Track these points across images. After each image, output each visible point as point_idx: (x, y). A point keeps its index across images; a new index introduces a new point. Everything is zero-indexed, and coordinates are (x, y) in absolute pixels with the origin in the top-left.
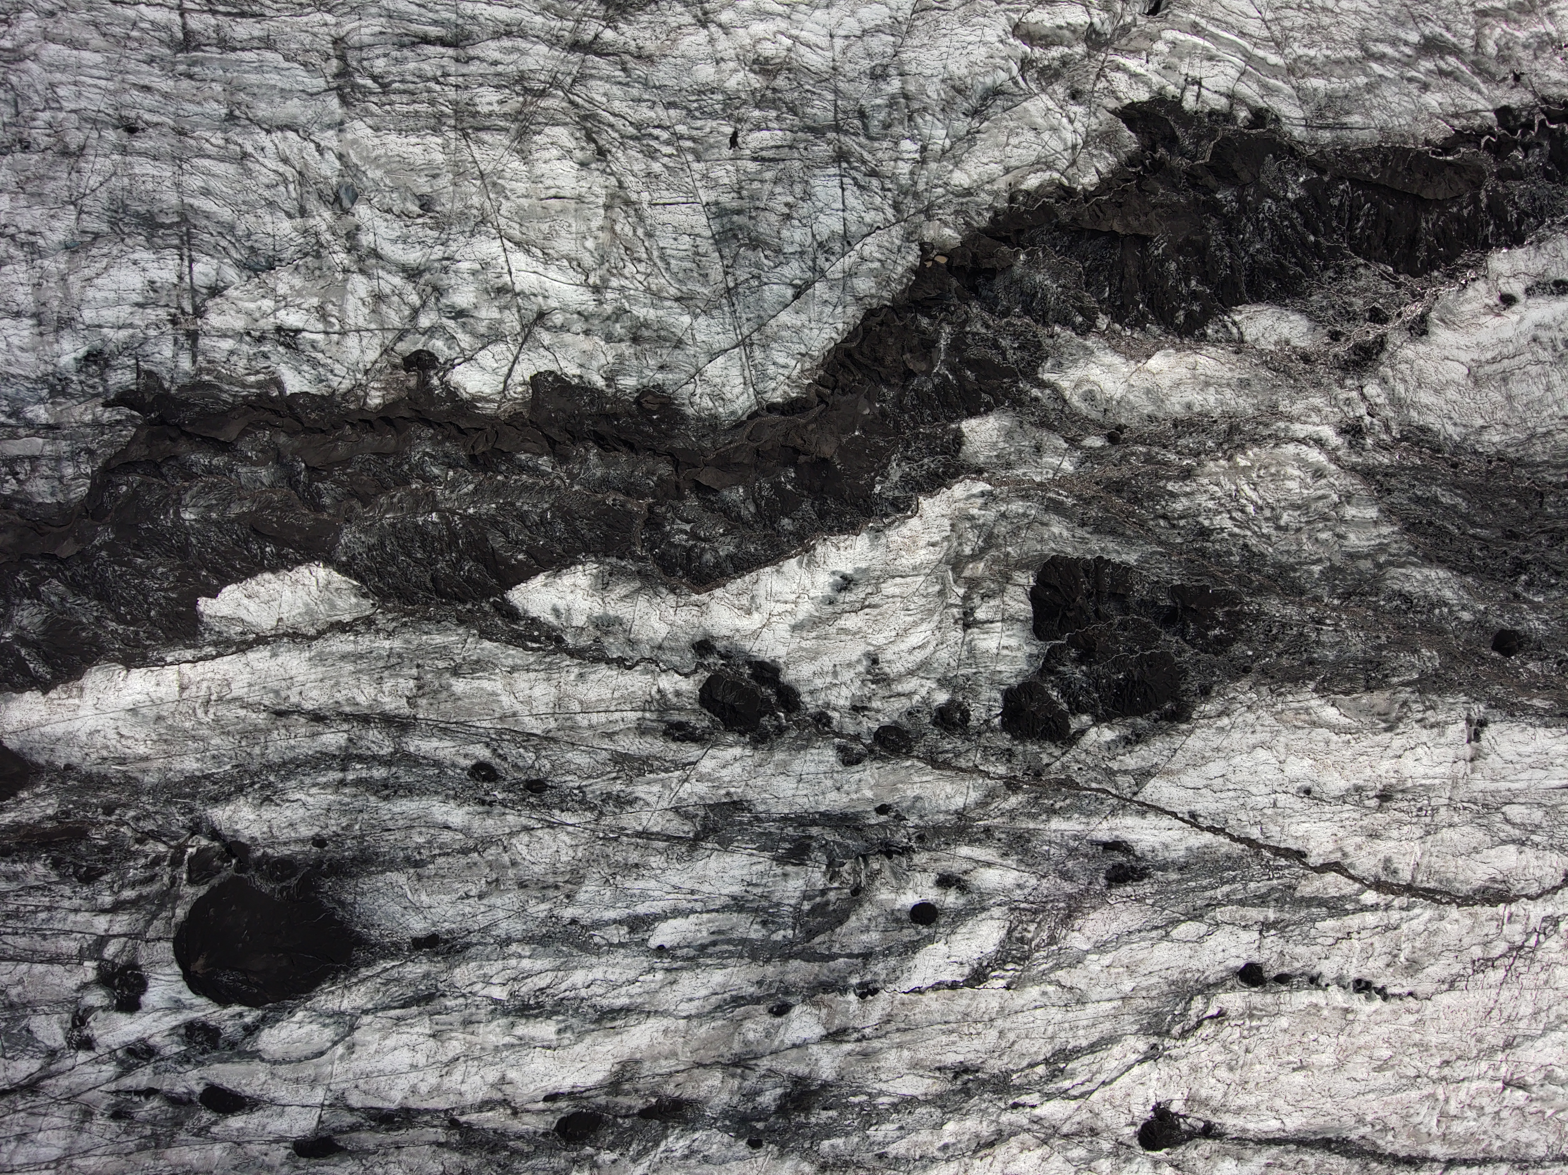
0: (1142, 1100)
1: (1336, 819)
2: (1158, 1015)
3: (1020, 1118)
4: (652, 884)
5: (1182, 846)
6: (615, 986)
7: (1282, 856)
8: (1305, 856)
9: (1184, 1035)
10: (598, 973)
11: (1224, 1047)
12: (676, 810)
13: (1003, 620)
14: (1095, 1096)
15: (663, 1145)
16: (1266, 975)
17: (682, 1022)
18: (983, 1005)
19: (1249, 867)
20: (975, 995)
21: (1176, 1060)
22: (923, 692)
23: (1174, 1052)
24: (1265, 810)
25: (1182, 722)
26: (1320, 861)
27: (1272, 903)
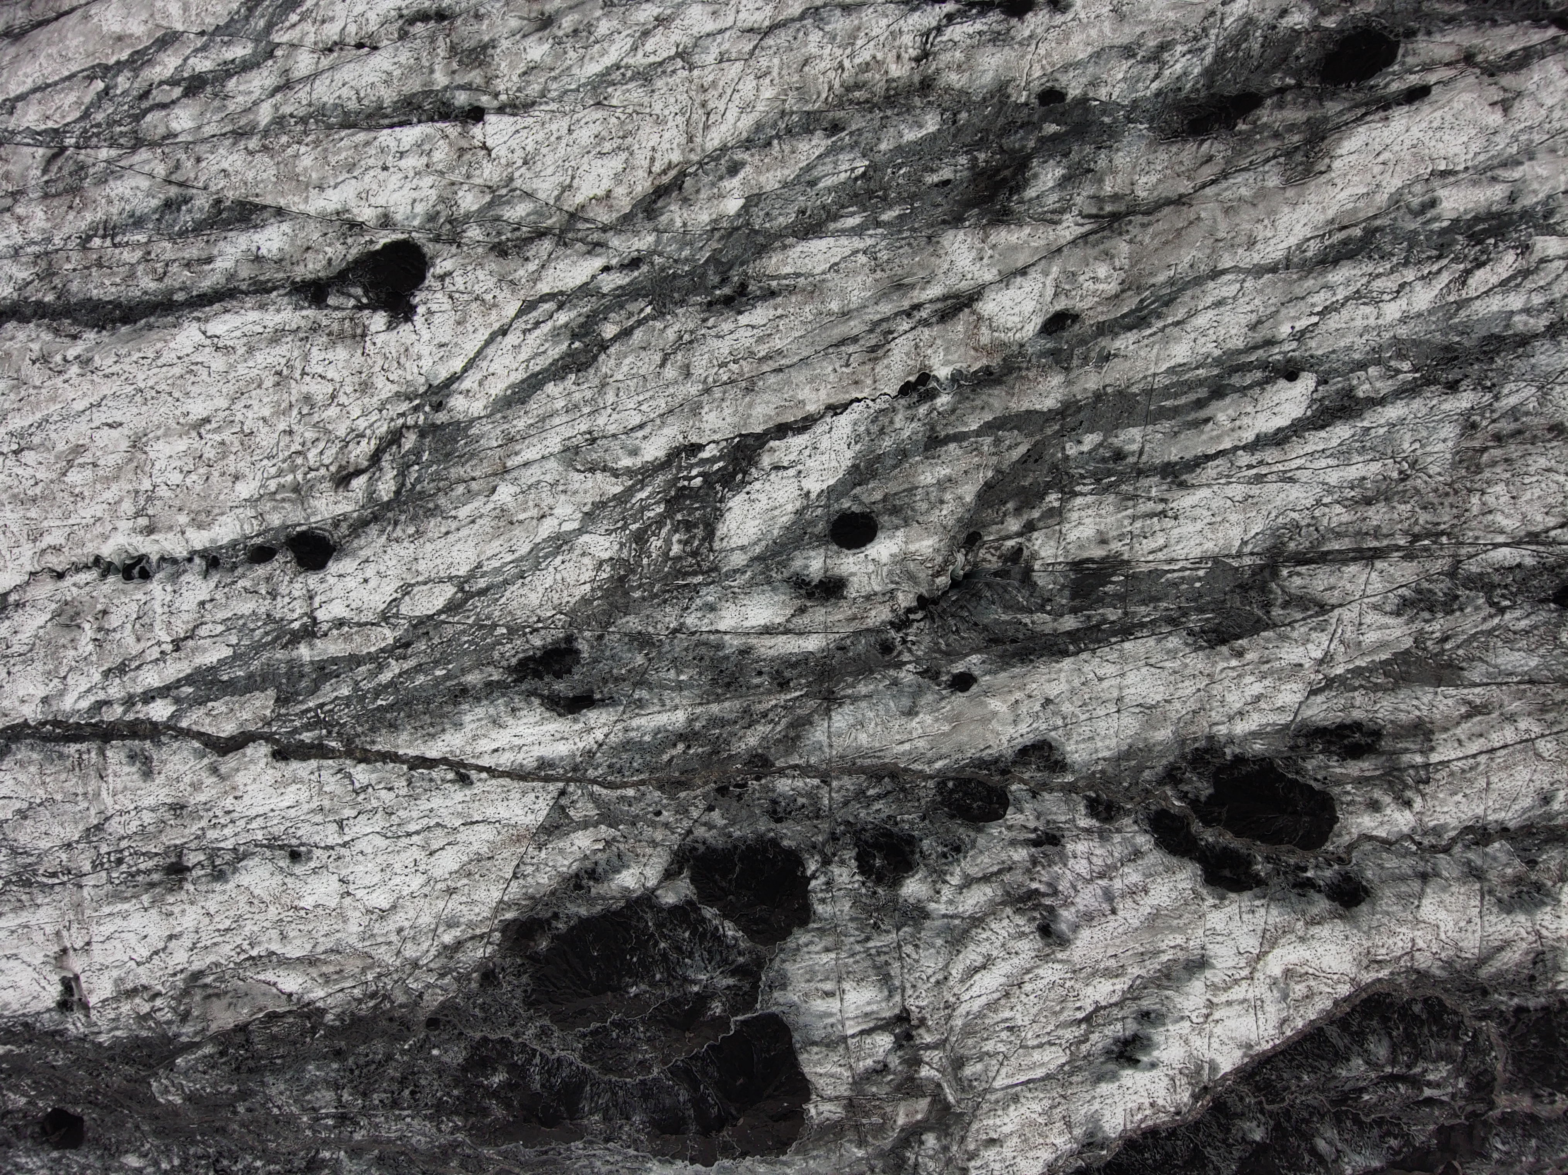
0: (436, 317)
1: (242, 821)
3: (623, 245)
4: (1333, 478)
6: (1357, 295)
7: (309, 745)
8: (274, 753)
9: (395, 436)
10: (1392, 311)
11: (326, 430)
12: (1323, 608)
13: (844, 1039)
15: (1208, 56)
16: (290, 555)
17: (1226, 262)
18: (727, 409)
19: (358, 717)
20: (744, 425)
21: (398, 393)
22: (947, 892)
23: (405, 404)
24: (353, 813)
25: (515, 920)
26: (249, 750)
27: (307, 669)
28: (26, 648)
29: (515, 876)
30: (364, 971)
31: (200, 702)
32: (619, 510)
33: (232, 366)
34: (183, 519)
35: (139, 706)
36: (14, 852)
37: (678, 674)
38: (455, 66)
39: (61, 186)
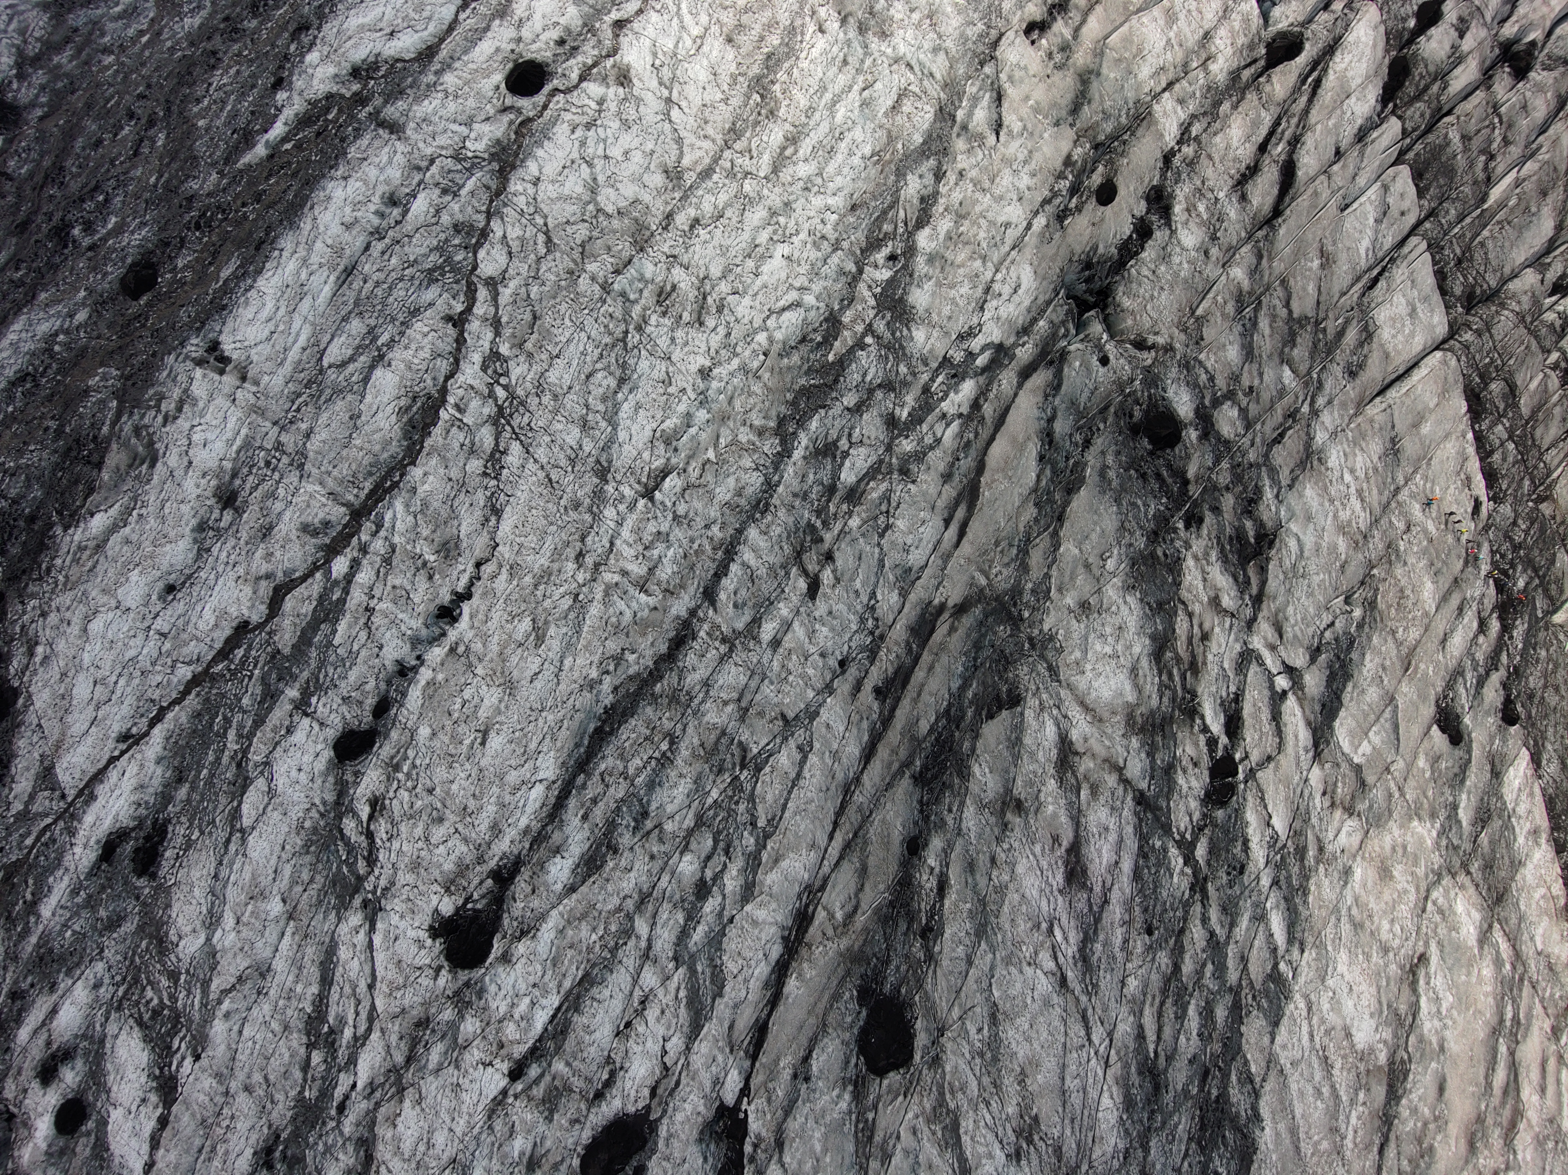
0: (414, 949)
1: (220, 569)
2: (336, 881)
3: (359, 1107)
5: (151, 766)
7: (232, 650)
8: (246, 623)
9: (371, 861)
11: (411, 817)
14: (380, 1004)
16: (364, 728)
18: (202, 1097)
19: (223, 695)
20: (185, 1102)
21: (393, 883)
23: (383, 883)
24: (164, 650)
25: (15, 702)
26: (263, 609)
27: (281, 685)
28: (456, 504)
29: (39, 725)
30: (66, 577)
31: (321, 598)
32: (202, 976)
33: (502, 786)
34: (440, 677)
35: (355, 554)
36: (338, 392)
37: (74, 932)
38: (556, 1083)
39: (722, 748)
